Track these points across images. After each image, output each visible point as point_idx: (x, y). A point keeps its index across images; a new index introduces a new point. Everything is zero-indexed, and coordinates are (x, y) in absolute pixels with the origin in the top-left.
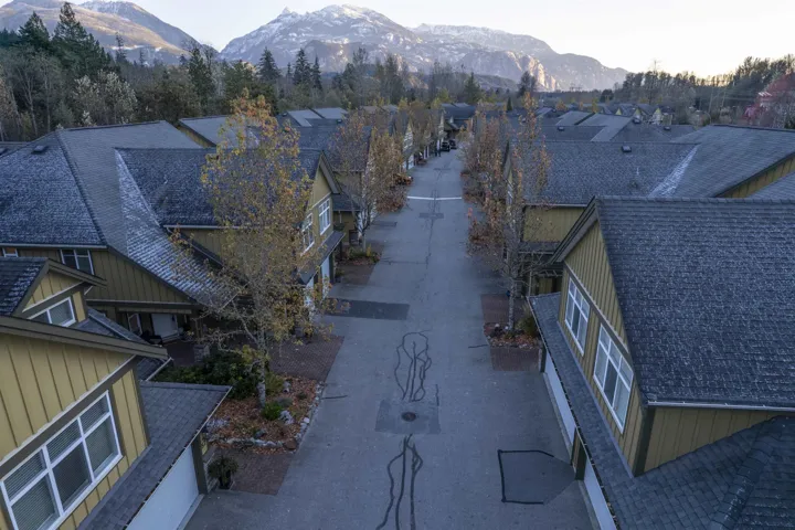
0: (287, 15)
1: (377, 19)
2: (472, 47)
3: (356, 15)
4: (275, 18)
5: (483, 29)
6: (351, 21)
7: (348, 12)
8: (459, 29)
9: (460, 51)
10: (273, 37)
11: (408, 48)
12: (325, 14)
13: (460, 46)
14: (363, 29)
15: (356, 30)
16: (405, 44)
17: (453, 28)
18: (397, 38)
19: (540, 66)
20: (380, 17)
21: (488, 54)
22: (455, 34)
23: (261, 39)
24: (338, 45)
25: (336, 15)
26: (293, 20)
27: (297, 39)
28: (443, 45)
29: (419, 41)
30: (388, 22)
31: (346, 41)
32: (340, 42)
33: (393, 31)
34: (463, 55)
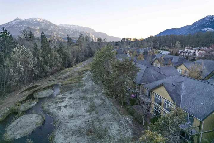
0: (18, 19)
1: (47, 22)
2: (75, 30)
3: (41, 21)
4: (14, 20)
5: (77, 26)
6: (39, 22)
7: (38, 20)
8: (71, 26)
9: (72, 31)
10: (13, 26)
11: (57, 30)
12: (31, 20)
13: (72, 30)
14: (43, 25)
15: (41, 25)
16: (56, 29)
17: (69, 25)
18: (54, 28)
19: (93, 35)
20: (48, 22)
21: (79, 32)
22: (70, 27)
23: (9, 26)
24: (36, 29)
25: (34, 20)
26: (20, 21)
27: (22, 26)
28: (67, 30)
29: (60, 28)
30: (51, 23)
31: (38, 28)
32: (36, 28)
33: (52, 25)
34: (73, 32)
